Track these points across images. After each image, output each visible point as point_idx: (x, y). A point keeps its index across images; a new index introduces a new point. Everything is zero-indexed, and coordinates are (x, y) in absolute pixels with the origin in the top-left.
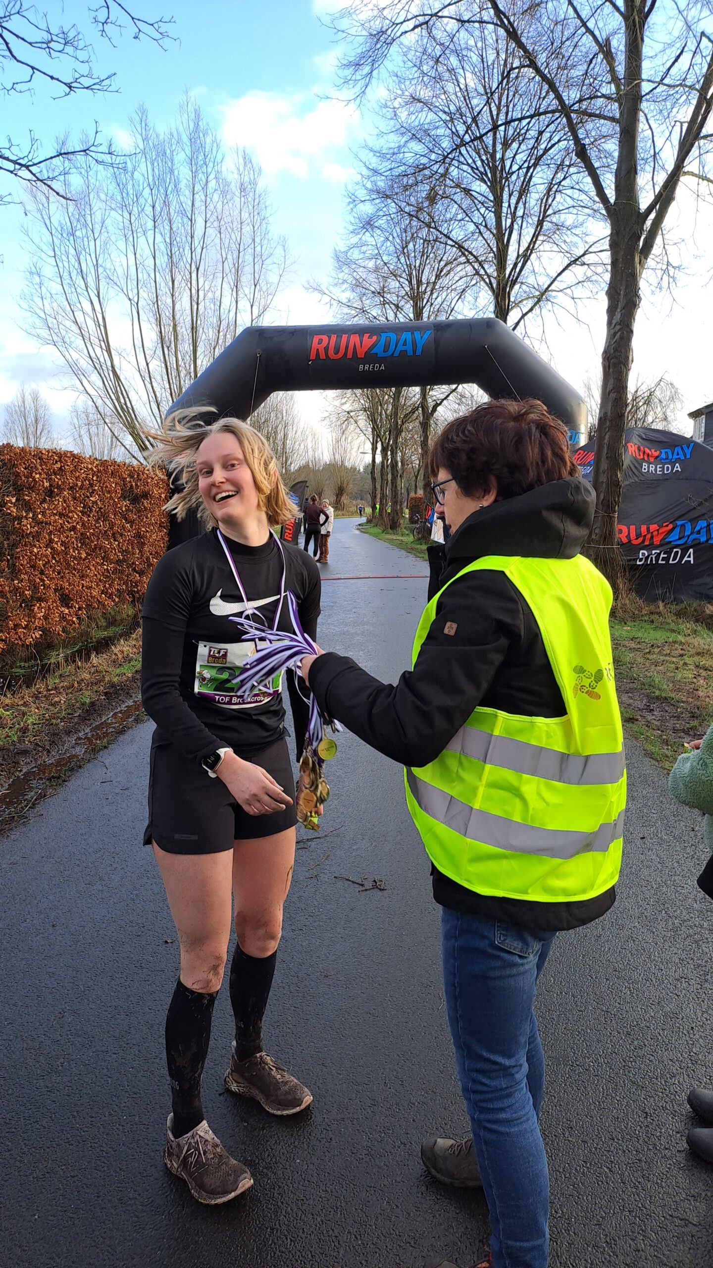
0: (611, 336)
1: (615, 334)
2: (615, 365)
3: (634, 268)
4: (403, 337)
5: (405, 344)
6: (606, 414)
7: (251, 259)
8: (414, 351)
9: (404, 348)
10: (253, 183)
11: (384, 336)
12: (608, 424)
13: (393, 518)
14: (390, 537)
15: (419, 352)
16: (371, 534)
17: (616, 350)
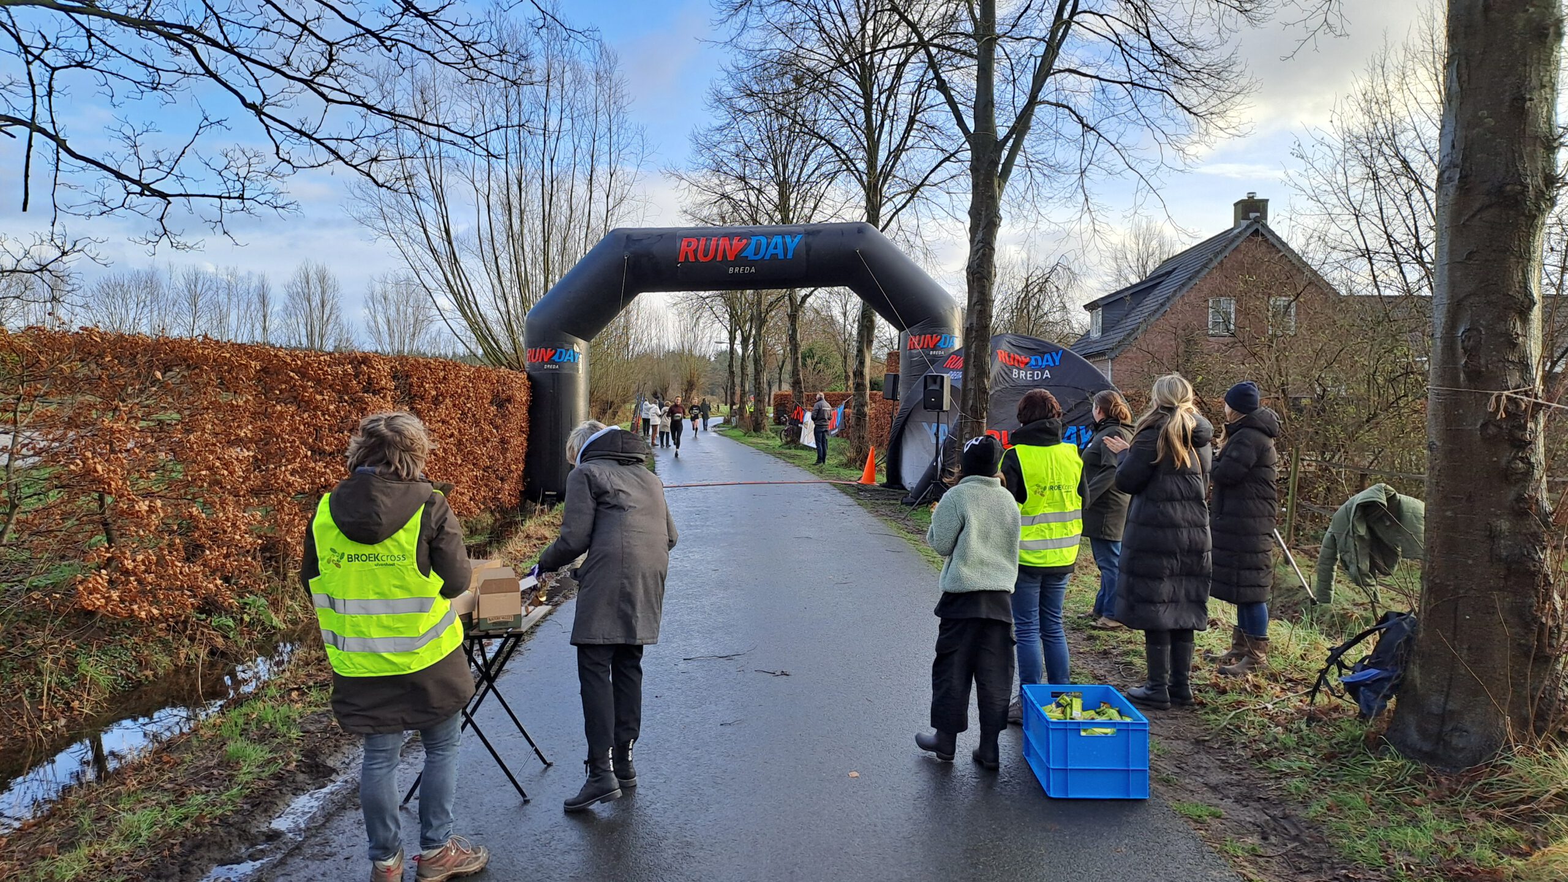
0: (974, 252)
1: (978, 250)
2: (979, 279)
3: (994, 191)
4: (774, 240)
5: (775, 248)
6: (971, 324)
7: (607, 148)
8: (785, 255)
9: (775, 252)
10: (609, 71)
11: (754, 240)
12: (974, 334)
13: (757, 418)
14: (754, 440)
15: (790, 256)
16: (731, 437)
17: (979, 266)
